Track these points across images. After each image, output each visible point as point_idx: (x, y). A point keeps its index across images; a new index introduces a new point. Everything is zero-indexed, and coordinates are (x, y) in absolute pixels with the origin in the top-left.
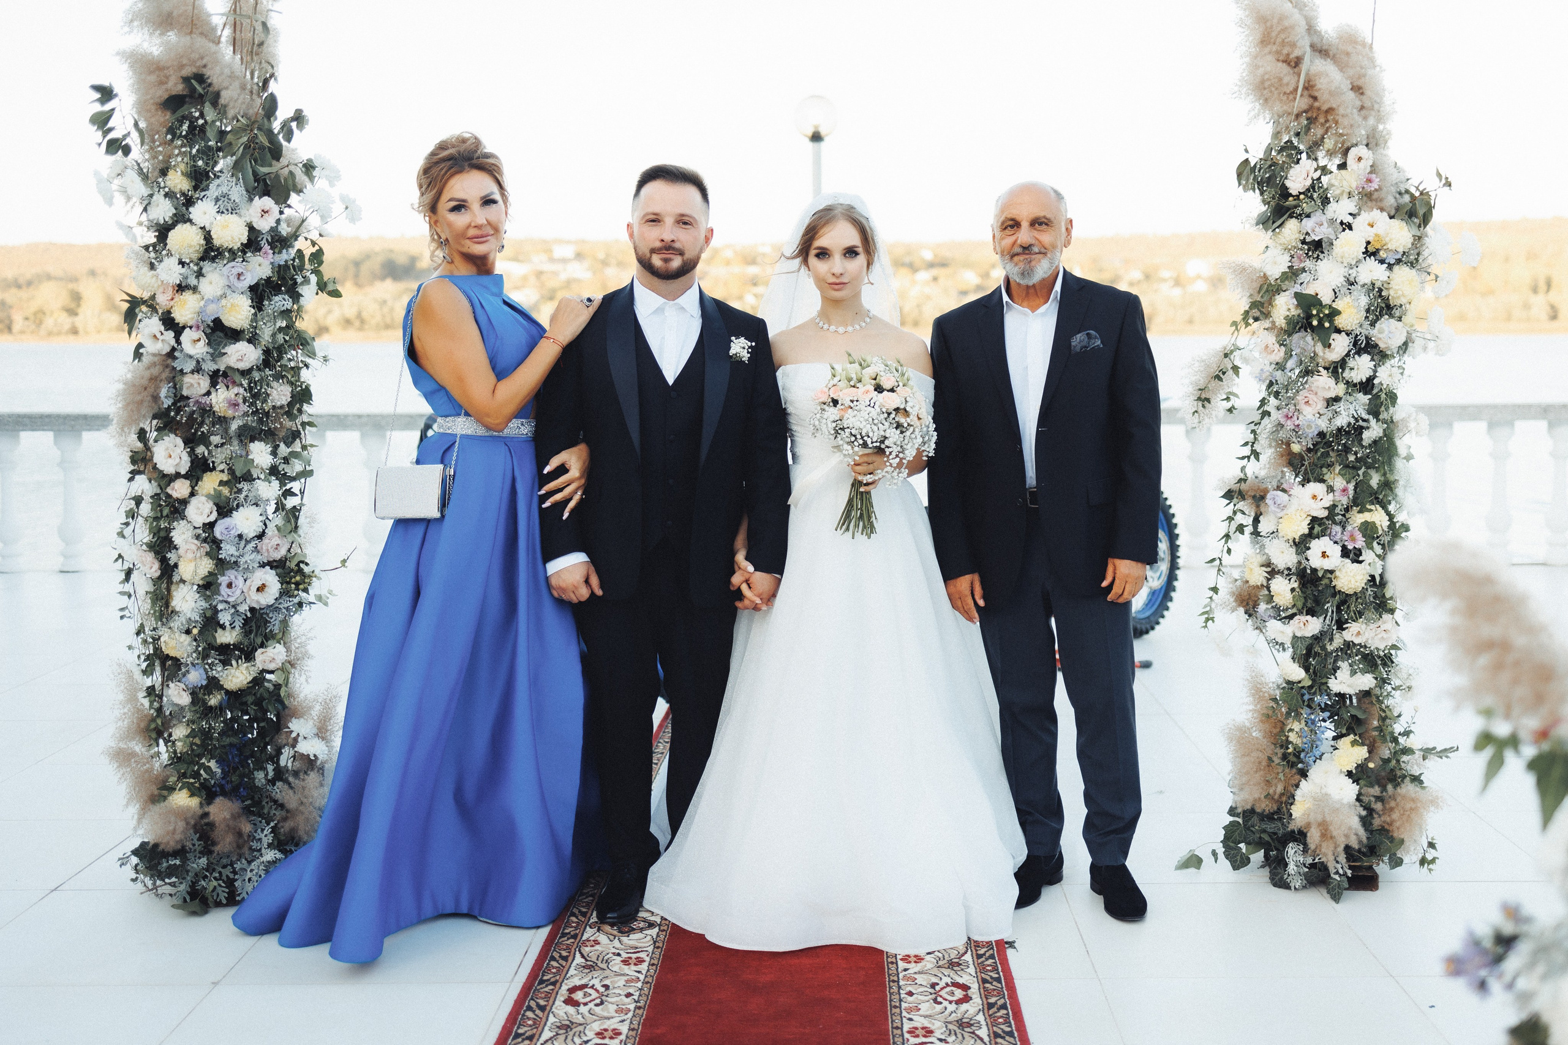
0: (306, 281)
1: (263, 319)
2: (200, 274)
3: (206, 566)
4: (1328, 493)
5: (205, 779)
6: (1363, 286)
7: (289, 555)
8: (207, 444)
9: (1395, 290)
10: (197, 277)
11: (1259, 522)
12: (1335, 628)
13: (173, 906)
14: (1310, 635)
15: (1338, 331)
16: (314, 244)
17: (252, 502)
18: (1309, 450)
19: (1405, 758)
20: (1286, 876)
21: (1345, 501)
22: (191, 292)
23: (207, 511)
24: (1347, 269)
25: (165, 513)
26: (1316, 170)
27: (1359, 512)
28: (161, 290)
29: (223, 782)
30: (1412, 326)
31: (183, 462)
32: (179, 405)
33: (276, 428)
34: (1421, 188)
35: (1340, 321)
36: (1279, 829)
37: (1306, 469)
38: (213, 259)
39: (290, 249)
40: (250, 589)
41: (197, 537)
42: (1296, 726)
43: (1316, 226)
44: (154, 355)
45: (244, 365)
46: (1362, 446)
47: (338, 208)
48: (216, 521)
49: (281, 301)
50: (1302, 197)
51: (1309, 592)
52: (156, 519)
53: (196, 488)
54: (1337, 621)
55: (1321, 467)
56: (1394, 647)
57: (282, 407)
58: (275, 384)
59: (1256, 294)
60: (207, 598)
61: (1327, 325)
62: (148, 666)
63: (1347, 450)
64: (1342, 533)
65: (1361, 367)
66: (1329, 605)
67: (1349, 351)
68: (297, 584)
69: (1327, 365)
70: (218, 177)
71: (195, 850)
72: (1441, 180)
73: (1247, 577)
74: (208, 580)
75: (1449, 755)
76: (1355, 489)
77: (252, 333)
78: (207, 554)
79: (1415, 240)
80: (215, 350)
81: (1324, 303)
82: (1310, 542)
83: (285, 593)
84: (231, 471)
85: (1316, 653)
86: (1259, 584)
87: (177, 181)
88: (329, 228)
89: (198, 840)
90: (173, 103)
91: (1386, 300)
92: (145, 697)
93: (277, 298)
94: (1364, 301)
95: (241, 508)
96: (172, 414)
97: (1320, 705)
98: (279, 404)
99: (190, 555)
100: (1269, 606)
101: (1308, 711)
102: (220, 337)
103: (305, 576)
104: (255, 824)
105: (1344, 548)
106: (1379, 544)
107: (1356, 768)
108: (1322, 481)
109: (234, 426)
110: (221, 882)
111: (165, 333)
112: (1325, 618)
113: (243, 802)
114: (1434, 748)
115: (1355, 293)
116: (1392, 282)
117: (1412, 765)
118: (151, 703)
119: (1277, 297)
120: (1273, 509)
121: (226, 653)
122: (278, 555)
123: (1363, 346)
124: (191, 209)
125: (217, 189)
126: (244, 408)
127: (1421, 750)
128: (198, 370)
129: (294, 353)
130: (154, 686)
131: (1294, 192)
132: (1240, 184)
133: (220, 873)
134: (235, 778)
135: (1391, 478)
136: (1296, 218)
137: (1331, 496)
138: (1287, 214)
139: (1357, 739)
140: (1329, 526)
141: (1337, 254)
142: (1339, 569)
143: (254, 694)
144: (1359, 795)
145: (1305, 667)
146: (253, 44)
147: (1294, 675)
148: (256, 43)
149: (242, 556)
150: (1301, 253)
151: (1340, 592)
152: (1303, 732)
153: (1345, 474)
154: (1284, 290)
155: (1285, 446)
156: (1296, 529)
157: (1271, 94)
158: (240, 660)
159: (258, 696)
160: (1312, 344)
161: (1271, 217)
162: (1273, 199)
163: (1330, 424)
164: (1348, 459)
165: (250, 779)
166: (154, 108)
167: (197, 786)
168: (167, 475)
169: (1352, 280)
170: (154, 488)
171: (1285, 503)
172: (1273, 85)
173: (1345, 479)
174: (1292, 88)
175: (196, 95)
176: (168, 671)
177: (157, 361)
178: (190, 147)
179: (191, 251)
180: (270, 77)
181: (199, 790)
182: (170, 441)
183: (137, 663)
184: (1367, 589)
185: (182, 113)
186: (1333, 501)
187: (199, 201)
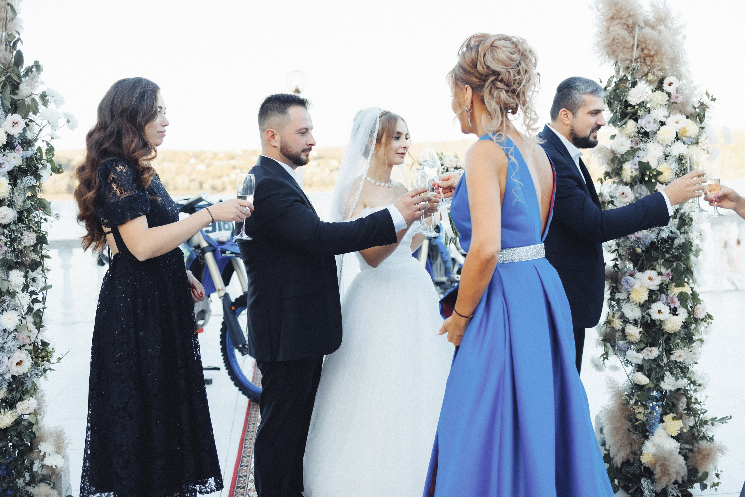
0: (44, 167)
1: (17, 192)
4: (658, 277)
6: (674, 157)
7: (37, 340)
12: (665, 353)
14: (652, 358)
15: (660, 183)
16: (48, 144)
17: (12, 308)
18: (646, 252)
19: (703, 426)
21: (667, 280)
24: (665, 148)
27: (675, 287)
33: (26, 260)
34: (701, 102)
35: (661, 178)
36: (636, 471)
39: (33, 148)
40: (12, 364)
42: (641, 410)
43: (646, 124)
45: (4, 222)
46: (675, 249)
47: (62, 121)
49: (29, 180)
50: (637, 107)
51: (650, 333)
54: (665, 349)
57: (29, 247)
58: (25, 233)
59: (611, 163)
61: (654, 180)
64: (667, 298)
66: (661, 340)
68: (43, 358)
72: (709, 98)
75: (726, 421)
76: (672, 272)
77: (10, 200)
81: (653, 167)
82: (650, 305)
83: (36, 364)
86: (618, 329)
88: (57, 133)
91: (685, 165)
93: (26, 179)
94: (675, 166)
95: (5, 312)
98: (28, 245)
100: (626, 342)
101: (649, 402)
103: (47, 352)
105: (670, 308)
107: (677, 434)
108: (655, 269)
112: (659, 348)
114: (716, 418)
115: (670, 161)
116: (690, 154)
117: (707, 430)
119: (624, 165)
120: (626, 287)
122: (29, 341)
126: (5, 249)
127: (711, 420)
129: (37, 212)
131: (633, 105)
135: (689, 266)
136: (634, 119)
137: (660, 277)
138: (628, 117)
139: (676, 415)
140: (660, 295)
141: (659, 139)
142: (667, 320)
143: (16, 430)
144: (680, 449)
145: (649, 376)
146: (6, 20)
147: (644, 382)
148: (8, 19)
149: (6, 343)
150: (638, 139)
151: (666, 332)
152: (648, 414)
153: (666, 265)
154: (628, 161)
155: (632, 250)
156: (641, 297)
157: (617, 48)
158: (6, 409)
159: (19, 431)
160: (646, 191)
161: (618, 119)
162: (620, 108)
163: (657, 237)
164: (665, 256)
165: (14, 484)
169: (667, 154)
171: (633, 283)
172: (619, 42)
173: (666, 267)
174: (630, 44)
180: (18, 41)
184: (681, 330)
186: (662, 280)
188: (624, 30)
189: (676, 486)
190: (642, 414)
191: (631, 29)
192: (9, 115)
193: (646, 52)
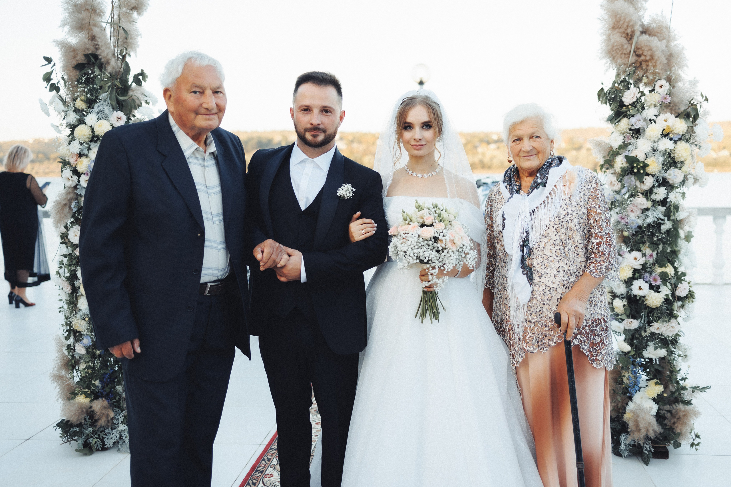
4: (642, 257)
5: (93, 389)
6: (660, 152)
9: (678, 154)
10: (88, 150)
12: (647, 325)
13: (76, 450)
14: (633, 328)
15: (648, 175)
18: (633, 235)
19: (682, 392)
20: (619, 450)
21: (651, 261)
22: (85, 157)
24: (652, 143)
25: (74, 263)
26: (639, 93)
27: (659, 267)
28: (71, 156)
29: (102, 391)
30: (686, 172)
34: (692, 102)
35: (649, 170)
36: (617, 427)
37: (632, 245)
38: (96, 142)
42: (627, 375)
43: (637, 122)
44: (69, 188)
46: (661, 233)
50: (630, 107)
51: (633, 307)
52: (70, 265)
54: (647, 321)
55: (640, 243)
56: (677, 335)
59: (607, 156)
61: (642, 171)
62: (68, 335)
63: (653, 235)
64: (650, 277)
65: (661, 193)
66: (643, 313)
67: (654, 185)
69: (642, 192)
70: (100, 102)
71: (87, 424)
72: (703, 98)
76: (657, 254)
79: (688, 128)
81: (640, 160)
82: (633, 281)
85: (636, 337)
87: (80, 104)
89: (89, 419)
90: (79, 67)
91: (673, 159)
92: (66, 350)
94: (661, 159)
96: (76, 215)
97: (638, 364)
101: (632, 366)
104: (116, 412)
105: (650, 284)
106: (669, 283)
107: (657, 396)
108: (640, 250)
110: (99, 440)
111: (73, 176)
112: (641, 320)
113: (111, 400)
114: (699, 387)
115: (656, 155)
116: (676, 150)
117: (687, 395)
118: (69, 353)
119: (617, 157)
123: (661, 182)
124: (85, 118)
125: (98, 107)
127: (692, 387)
130: (70, 345)
131: (626, 103)
132: (599, 100)
133: (99, 435)
134: (107, 389)
135: (676, 249)
136: (627, 117)
137: (644, 258)
138: (622, 115)
139: (658, 381)
140: (643, 273)
141: (647, 135)
142: (648, 295)
144: (659, 409)
145: (631, 344)
146: (118, 38)
147: (625, 349)
150: (629, 135)
151: (648, 307)
152: (630, 378)
153: (651, 247)
154: (620, 154)
155: (620, 233)
156: (626, 274)
157: (616, 54)
160: (634, 181)
161: (614, 117)
162: (616, 108)
163: (644, 222)
164: (653, 239)
165: (115, 390)
166: (71, 69)
167: (89, 392)
168: (75, 245)
169: (655, 148)
170: (69, 251)
171: (620, 261)
172: (618, 49)
173: (651, 250)
174: (628, 51)
175: (91, 63)
176: (76, 337)
177: (70, 190)
178: (85, 88)
179: (85, 137)
180: (126, 54)
181: (90, 394)
182: (76, 229)
183: (63, 333)
184: (663, 306)
185: (83, 72)
186: (645, 261)
187: (89, 114)
188: (623, 38)
189: (650, 441)
190: (626, 378)
191: (629, 37)
192: (115, 111)
193: (643, 58)
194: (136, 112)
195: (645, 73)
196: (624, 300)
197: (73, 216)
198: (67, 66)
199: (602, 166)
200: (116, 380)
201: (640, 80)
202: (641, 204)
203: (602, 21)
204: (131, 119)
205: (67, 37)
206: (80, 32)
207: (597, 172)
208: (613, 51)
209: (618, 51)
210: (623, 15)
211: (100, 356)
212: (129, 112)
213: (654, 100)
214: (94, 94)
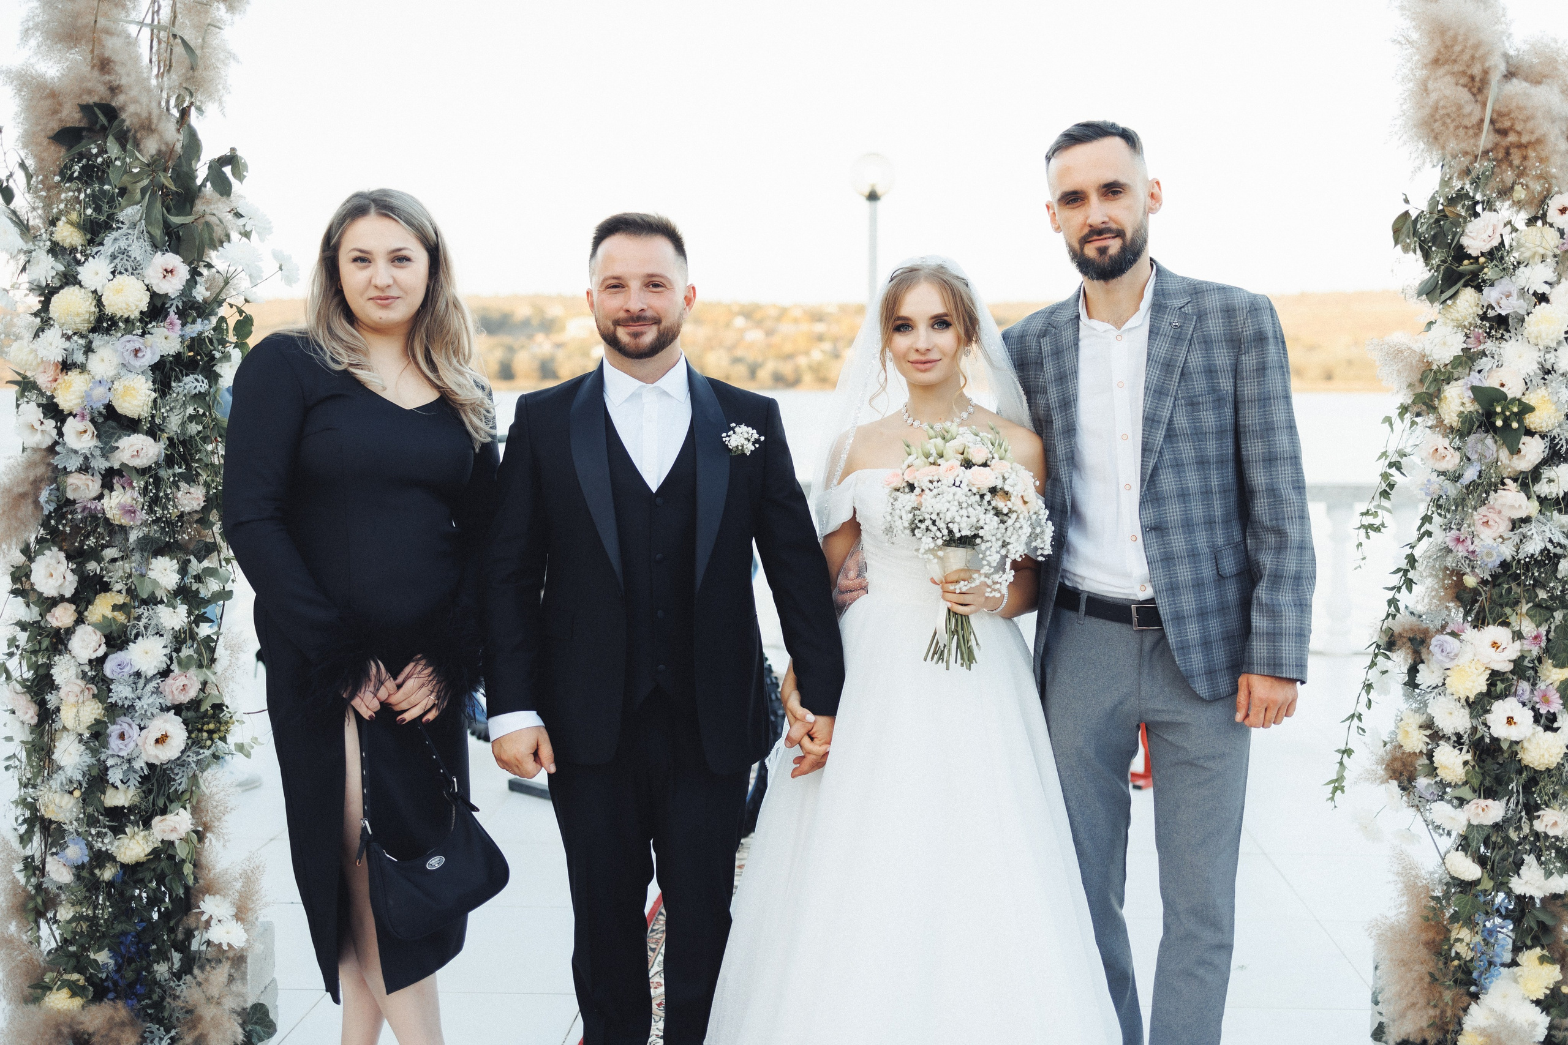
0: (227, 357)
1: (168, 405)
2: (89, 349)
3: (92, 711)
4: (1513, 642)
5: (91, 973)
7: (202, 695)
8: (99, 560)
10: (86, 353)
11: (1418, 671)
12: (1524, 815)
14: (1490, 824)
15: (1530, 433)
16: (240, 311)
17: (154, 632)
18: (1484, 582)
21: (1535, 651)
22: (78, 370)
23: (94, 644)
24: (1542, 353)
25: (46, 643)
26: (1501, 225)
27: (1555, 666)
28: (41, 369)
29: (116, 977)
31: (67, 583)
32: (65, 510)
33: (183, 540)
35: (1531, 421)
37: (1482, 609)
38: (107, 331)
39: (207, 319)
40: (145, 743)
41: (84, 674)
42: (1465, 934)
43: (1501, 298)
44: (35, 450)
45: (140, 462)
46: (1558, 581)
48: (106, 656)
49: (193, 383)
50: (1482, 260)
51: (1487, 768)
52: (34, 652)
53: (86, 613)
54: (1524, 806)
55: (1501, 606)
57: (196, 512)
58: (183, 485)
59: (1417, 384)
60: (94, 752)
61: (1515, 425)
62: (26, 832)
63: (1538, 583)
64: (1532, 691)
65: (1560, 479)
66: (1514, 783)
67: (1543, 459)
68: (211, 732)
69: (1512, 475)
70: (119, 228)
73: (1400, 738)
74: (96, 728)
76: (1548, 632)
77: (151, 422)
78: (94, 696)
80: (106, 444)
81: (1510, 396)
82: (1491, 703)
83: (194, 743)
84: (129, 591)
85: (1494, 843)
86: (1417, 751)
87: (65, 234)
90: (67, 137)
92: (20, 871)
93: (188, 379)
95: (140, 638)
96: (53, 522)
97: (1498, 910)
98: (187, 509)
99: (72, 699)
100: (1433, 782)
101: (1483, 917)
102: (113, 428)
103: (220, 723)
104: (152, 1032)
105: (1533, 709)
107: (1546, 994)
108: (1506, 624)
109: (133, 536)
111: (45, 421)
112: (1508, 801)
113: (139, 1001)
115: (1553, 384)
118: (28, 881)
119: (1446, 387)
120: (1441, 658)
121: (118, 820)
122: (185, 698)
124: (79, 269)
125: (113, 243)
126: (142, 516)
128: (85, 469)
129: (210, 447)
130: (32, 858)
131: (1474, 253)
132: (1396, 243)
134: (129, 974)
136: (1474, 287)
137: (1518, 643)
138: (1462, 281)
139: (1545, 952)
140: (1515, 683)
141: (1530, 334)
142: (1529, 739)
143: (154, 870)
144: (1551, 1027)
145: (1482, 861)
146: (170, 66)
147: (1467, 874)
148: (174, 64)
149: (139, 698)
150: (1480, 331)
151: (1526, 767)
152: (1475, 945)
153: (1535, 616)
154: (1456, 380)
155: (1455, 578)
156: (1471, 684)
157: (1444, 128)
158: (136, 828)
159: (159, 871)
160: (1495, 449)
161: (1439, 286)
162: (1444, 262)
163: (1517, 552)
164: (1537, 596)
165: (149, 973)
166: (45, 142)
167: (82, 982)
168: (48, 598)
169: (1548, 366)
170: (31, 614)
171: (1456, 651)
172: (1448, 115)
173: (1536, 622)
174: (1475, 119)
175: (98, 126)
176: (49, 835)
177: (37, 457)
178: (79, 191)
179: (78, 320)
180: (189, 107)
181: (83, 988)
182: (51, 558)
183: (15, 826)
184: (1563, 765)
185: (76, 149)
186: (1521, 651)
187: (90, 259)
188: (1461, 88)
190: (1464, 944)
191: (1477, 86)
192: (159, 253)
193: (1512, 138)
194: (213, 256)
195: (1518, 176)
196: (1465, 748)
197: (45, 524)
198: (34, 133)
199: (1404, 409)
200: (154, 947)
201: (1505, 192)
202: (1513, 507)
203: (1405, 46)
204: (200, 274)
205: (33, 60)
206: (71, 48)
207: (1391, 425)
208: (1436, 121)
209: (1449, 121)
210: (1462, 31)
211: (110, 884)
212: (196, 255)
213: (1544, 244)
214: (105, 208)
